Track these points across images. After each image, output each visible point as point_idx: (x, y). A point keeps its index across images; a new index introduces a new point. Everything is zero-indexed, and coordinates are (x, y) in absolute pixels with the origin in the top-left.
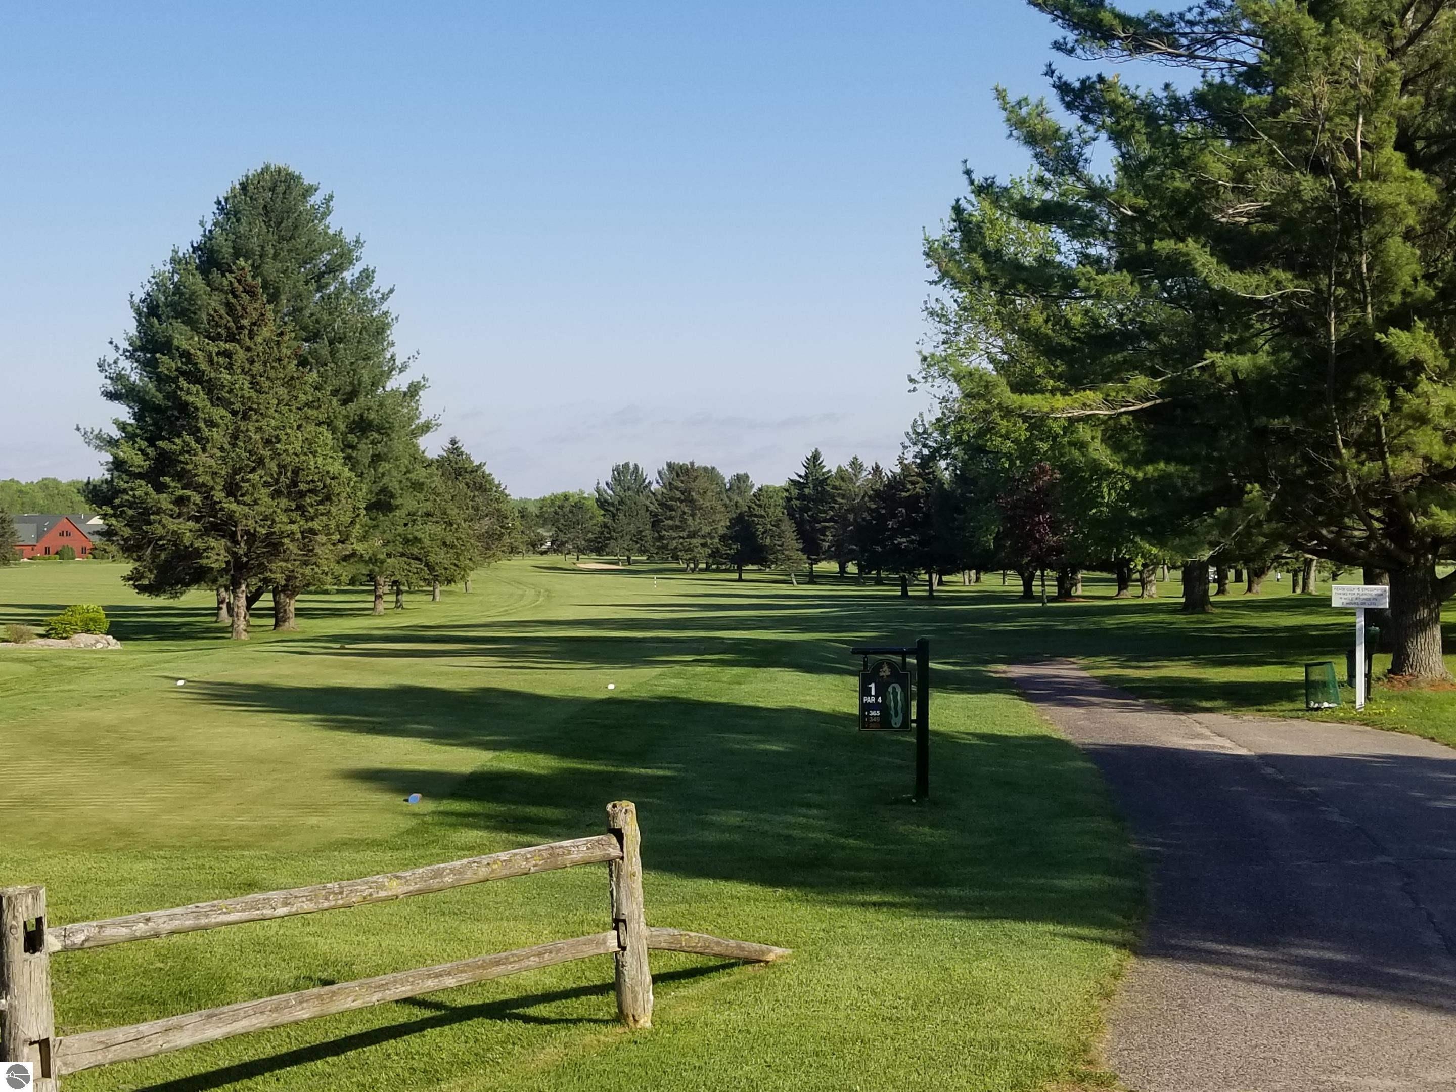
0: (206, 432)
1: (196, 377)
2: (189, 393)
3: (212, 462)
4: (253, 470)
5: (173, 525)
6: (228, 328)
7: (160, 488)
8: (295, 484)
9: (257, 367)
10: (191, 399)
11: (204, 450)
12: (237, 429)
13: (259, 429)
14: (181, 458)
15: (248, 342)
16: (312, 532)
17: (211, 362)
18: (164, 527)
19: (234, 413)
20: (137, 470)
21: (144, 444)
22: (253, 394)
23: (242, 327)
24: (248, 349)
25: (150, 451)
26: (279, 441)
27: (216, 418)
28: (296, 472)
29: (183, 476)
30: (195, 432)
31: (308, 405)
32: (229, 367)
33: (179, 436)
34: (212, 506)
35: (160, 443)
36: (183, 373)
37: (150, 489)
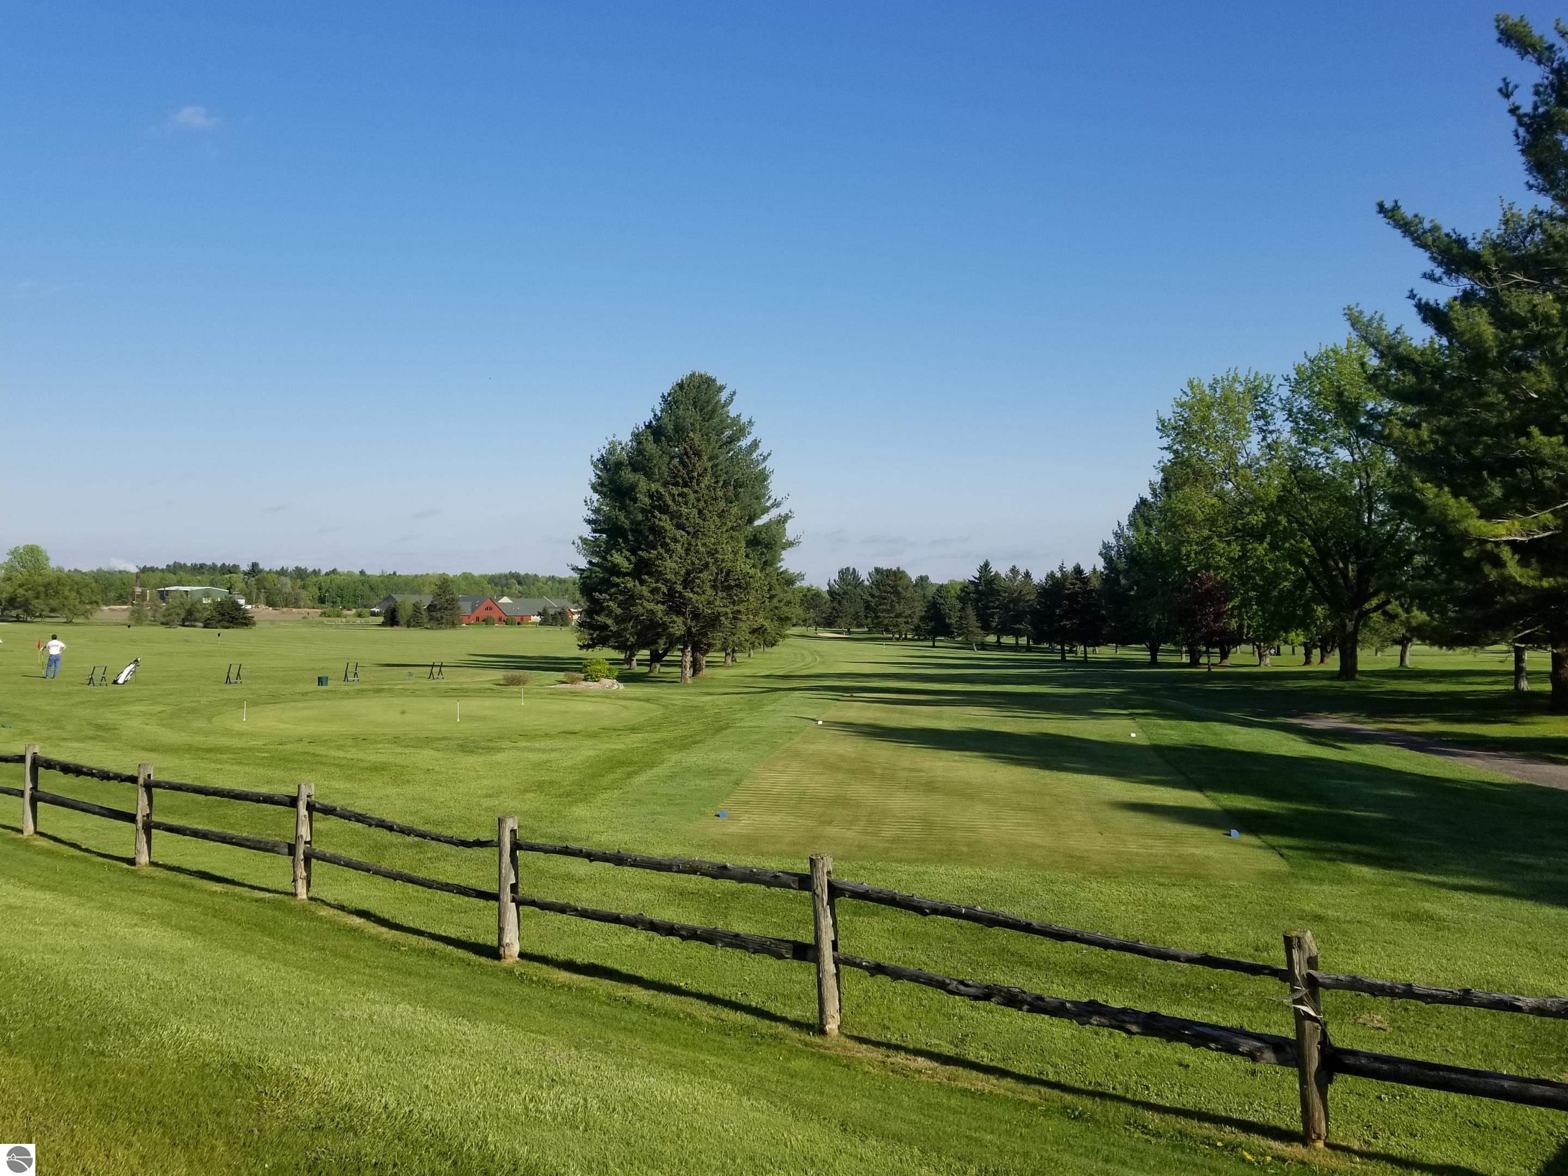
0: (672, 546)
1: (664, 510)
2: (660, 520)
3: (674, 565)
4: (701, 571)
5: (651, 606)
6: (683, 479)
7: (642, 582)
8: (726, 580)
9: (702, 504)
10: (662, 524)
11: (671, 557)
12: (689, 544)
13: (704, 545)
14: (657, 563)
15: (696, 488)
16: (739, 612)
17: (674, 500)
18: (644, 608)
19: (688, 533)
20: (625, 571)
21: (628, 554)
22: (701, 522)
23: (693, 477)
24: (696, 492)
25: (632, 558)
26: (717, 552)
27: (678, 536)
28: (728, 573)
29: (659, 576)
30: (664, 545)
31: (732, 528)
32: (686, 503)
33: (655, 549)
34: (671, 594)
35: (640, 553)
36: (654, 507)
37: (637, 583)
